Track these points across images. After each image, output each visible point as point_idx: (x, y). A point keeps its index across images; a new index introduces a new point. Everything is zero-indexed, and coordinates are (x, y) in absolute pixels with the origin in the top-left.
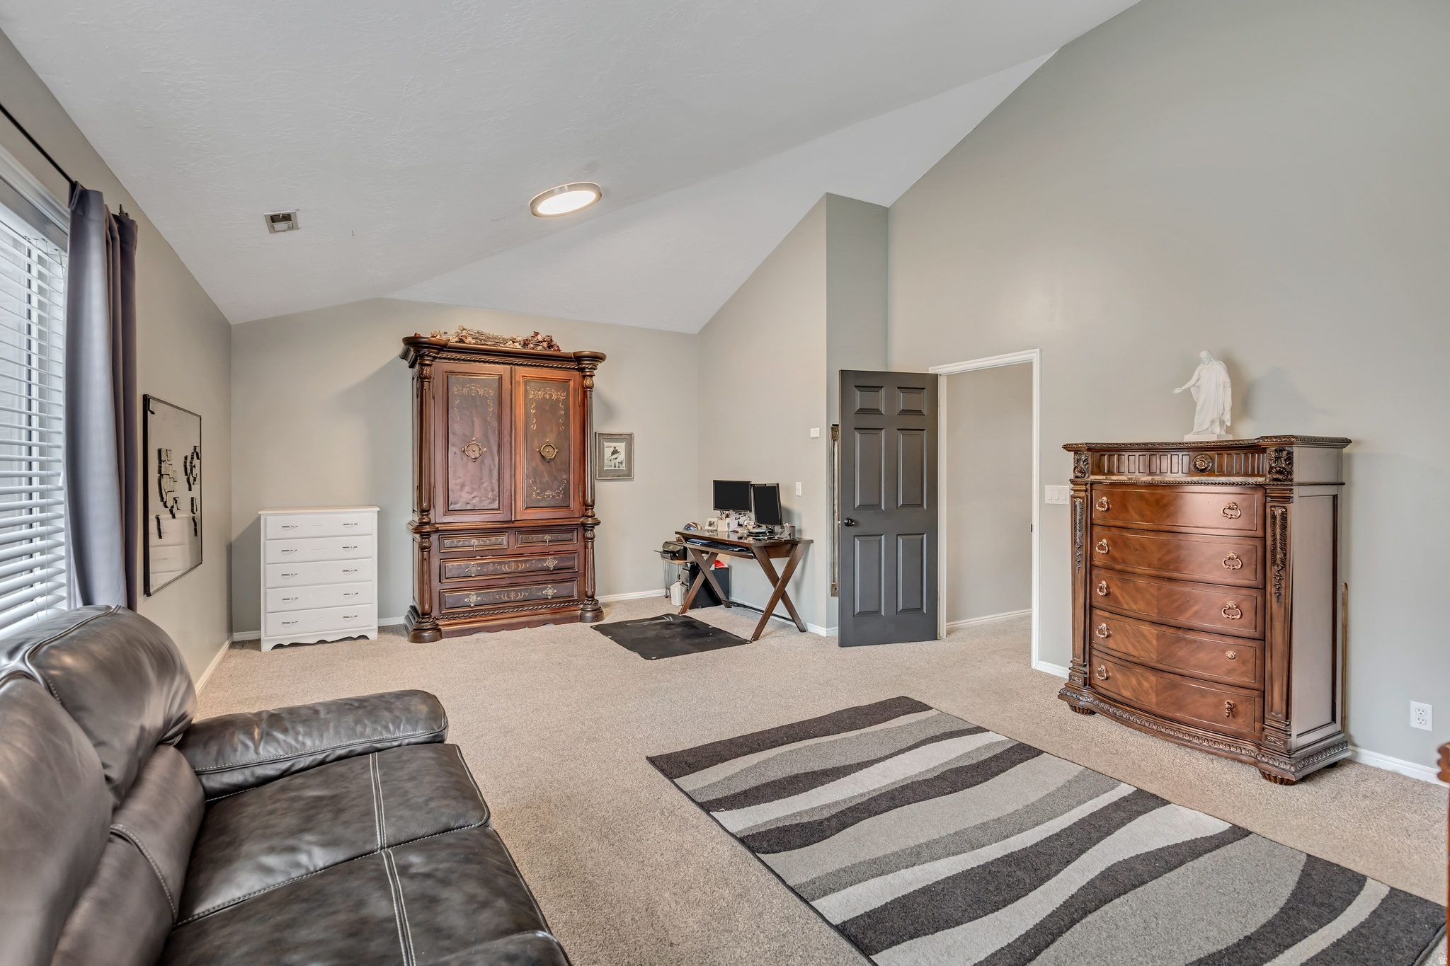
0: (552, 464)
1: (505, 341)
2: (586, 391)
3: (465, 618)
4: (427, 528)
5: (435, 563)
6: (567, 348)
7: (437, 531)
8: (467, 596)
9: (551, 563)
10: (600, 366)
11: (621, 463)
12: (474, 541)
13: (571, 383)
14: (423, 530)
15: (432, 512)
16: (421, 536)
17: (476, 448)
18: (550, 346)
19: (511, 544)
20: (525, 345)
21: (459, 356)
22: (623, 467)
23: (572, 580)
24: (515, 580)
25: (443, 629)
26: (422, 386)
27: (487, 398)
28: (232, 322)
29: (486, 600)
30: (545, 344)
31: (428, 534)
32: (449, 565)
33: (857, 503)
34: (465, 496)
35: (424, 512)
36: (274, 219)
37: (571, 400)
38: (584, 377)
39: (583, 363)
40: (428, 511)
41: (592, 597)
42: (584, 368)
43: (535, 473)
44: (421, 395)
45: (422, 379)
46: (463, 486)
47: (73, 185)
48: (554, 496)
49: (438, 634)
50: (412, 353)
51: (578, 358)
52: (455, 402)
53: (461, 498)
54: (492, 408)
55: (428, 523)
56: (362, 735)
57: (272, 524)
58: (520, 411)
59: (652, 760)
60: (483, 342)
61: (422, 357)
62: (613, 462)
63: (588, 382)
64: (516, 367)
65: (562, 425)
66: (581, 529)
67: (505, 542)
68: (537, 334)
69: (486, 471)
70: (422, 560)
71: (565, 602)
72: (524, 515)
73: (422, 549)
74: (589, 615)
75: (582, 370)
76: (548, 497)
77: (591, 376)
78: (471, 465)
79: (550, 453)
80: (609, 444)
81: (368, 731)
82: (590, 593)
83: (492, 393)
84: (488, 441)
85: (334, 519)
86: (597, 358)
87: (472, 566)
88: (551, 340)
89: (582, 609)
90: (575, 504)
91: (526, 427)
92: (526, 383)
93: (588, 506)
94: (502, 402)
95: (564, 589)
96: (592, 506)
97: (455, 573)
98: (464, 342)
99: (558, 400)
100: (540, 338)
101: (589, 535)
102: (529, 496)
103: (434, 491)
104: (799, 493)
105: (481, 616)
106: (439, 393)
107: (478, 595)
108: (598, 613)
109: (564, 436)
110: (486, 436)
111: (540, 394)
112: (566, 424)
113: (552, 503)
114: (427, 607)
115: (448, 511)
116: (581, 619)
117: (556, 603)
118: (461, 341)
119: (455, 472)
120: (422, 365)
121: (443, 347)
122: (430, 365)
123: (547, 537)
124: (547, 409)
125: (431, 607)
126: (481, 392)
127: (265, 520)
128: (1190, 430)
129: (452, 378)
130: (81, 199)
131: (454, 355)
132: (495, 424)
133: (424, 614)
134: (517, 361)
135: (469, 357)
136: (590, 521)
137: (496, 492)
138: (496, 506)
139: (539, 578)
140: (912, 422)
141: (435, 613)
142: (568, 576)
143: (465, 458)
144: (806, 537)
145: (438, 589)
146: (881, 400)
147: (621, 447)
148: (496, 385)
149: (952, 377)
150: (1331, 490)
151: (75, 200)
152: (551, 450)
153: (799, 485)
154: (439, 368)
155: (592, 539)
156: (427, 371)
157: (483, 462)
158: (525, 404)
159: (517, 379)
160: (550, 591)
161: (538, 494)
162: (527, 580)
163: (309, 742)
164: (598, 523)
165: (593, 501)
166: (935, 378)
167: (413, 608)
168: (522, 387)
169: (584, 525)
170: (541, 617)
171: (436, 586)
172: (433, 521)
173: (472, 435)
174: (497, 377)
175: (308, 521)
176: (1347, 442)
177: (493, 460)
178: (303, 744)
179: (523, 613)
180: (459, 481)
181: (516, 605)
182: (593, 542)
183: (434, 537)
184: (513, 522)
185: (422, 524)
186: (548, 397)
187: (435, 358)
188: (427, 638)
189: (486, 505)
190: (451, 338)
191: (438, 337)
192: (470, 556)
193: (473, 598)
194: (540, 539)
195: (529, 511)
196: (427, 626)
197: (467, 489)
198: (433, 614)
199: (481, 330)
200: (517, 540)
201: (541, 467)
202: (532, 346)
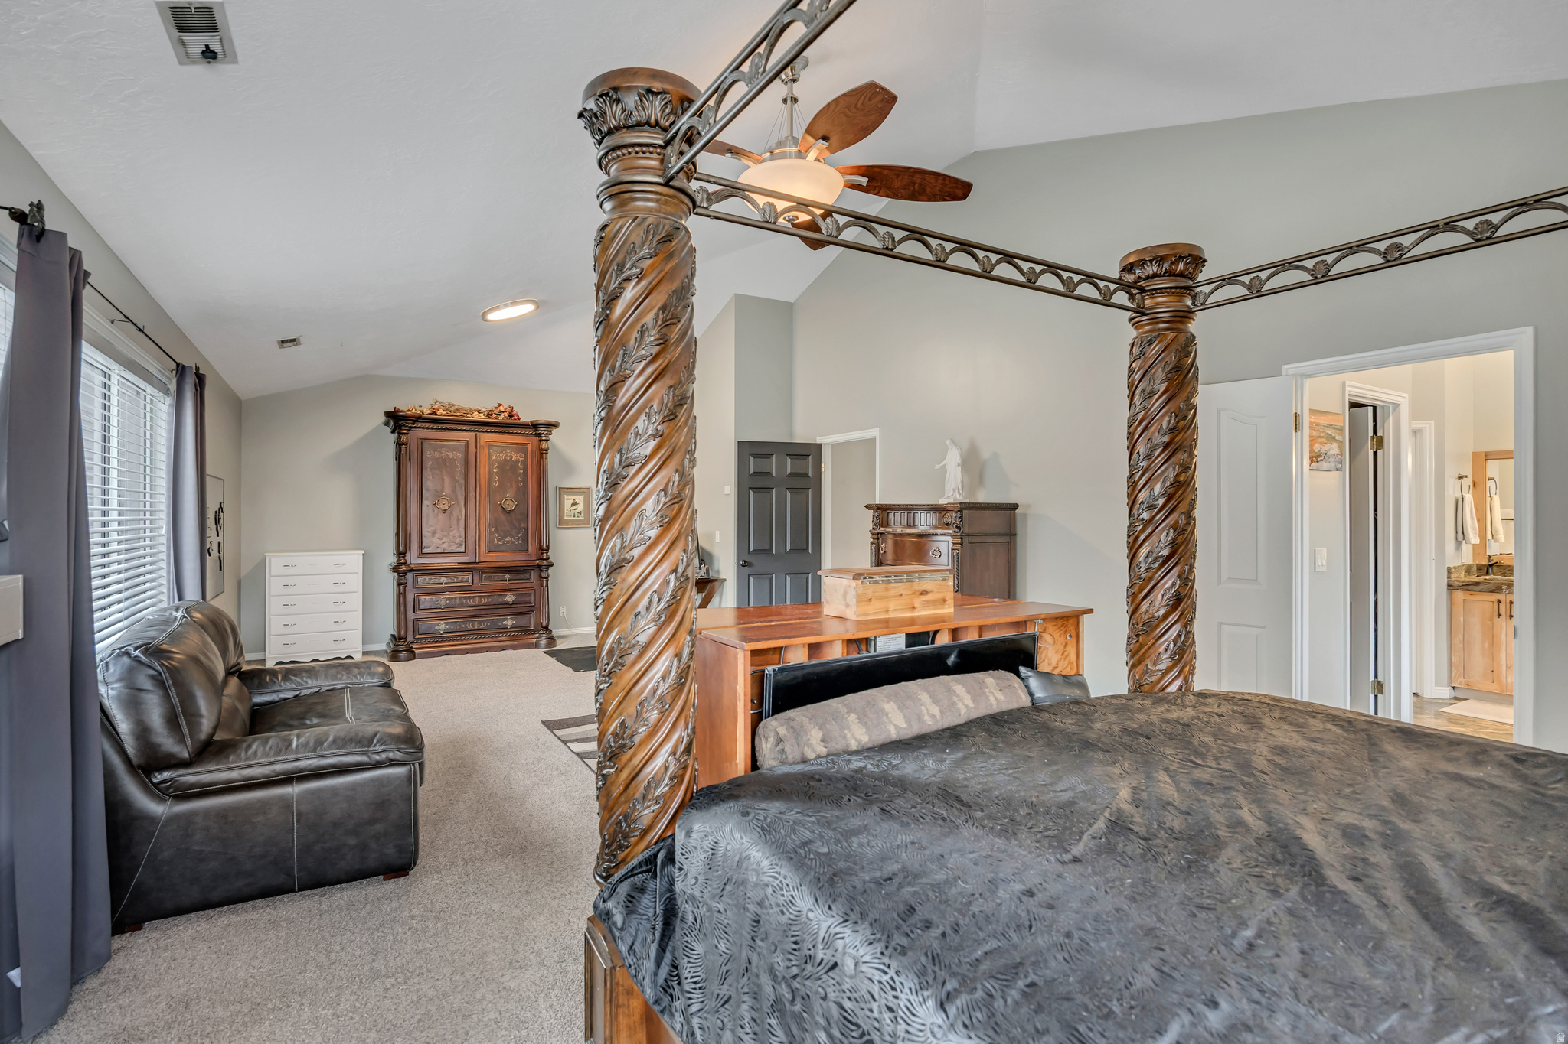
0: (512, 514)
1: (472, 411)
2: (542, 452)
3: (436, 642)
4: (404, 568)
5: (410, 597)
6: (525, 417)
7: (412, 570)
8: (437, 625)
9: (510, 598)
10: (555, 431)
11: (580, 513)
12: (443, 579)
13: (529, 446)
14: (401, 570)
15: (408, 554)
16: (399, 574)
17: (445, 502)
18: (511, 416)
19: (475, 582)
20: (489, 415)
21: (431, 425)
22: (582, 517)
23: (529, 613)
24: (479, 612)
25: (416, 651)
26: (400, 451)
27: (455, 460)
28: (243, 398)
29: (452, 628)
30: (506, 414)
31: (405, 573)
32: (422, 599)
33: (751, 549)
34: (436, 541)
35: (401, 554)
36: (283, 342)
37: (529, 461)
38: (541, 441)
39: (539, 430)
40: (405, 553)
41: (547, 627)
42: (540, 434)
43: (495, 524)
44: (399, 458)
45: (399, 444)
46: (434, 533)
47: (178, 365)
48: (513, 542)
49: (412, 655)
50: (392, 423)
51: (535, 426)
52: (428, 464)
53: (432, 543)
54: (460, 469)
55: (404, 564)
56: (341, 679)
57: (276, 564)
58: (484, 471)
59: (543, 723)
60: (452, 413)
61: (400, 427)
62: (573, 512)
63: (544, 445)
64: (481, 434)
65: (521, 481)
66: (537, 570)
67: (470, 580)
68: (500, 405)
69: (454, 522)
70: (399, 594)
71: (522, 631)
72: (488, 558)
73: (399, 585)
74: (543, 642)
75: (539, 435)
76: (508, 542)
77: (547, 441)
78: (441, 516)
79: (511, 505)
80: (569, 497)
81: (344, 677)
82: (544, 624)
83: (460, 456)
84: (456, 496)
85: (325, 560)
86: (551, 426)
87: (442, 599)
88: (512, 411)
89: (537, 638)
90: (532, 548)
91: (490, 483)
92: (489, 447)
93: (544, 550)
94: (469, 464)
95: (522, 620)
96: (547, 550)
97: (427, 605)
98: (436, 414)
99: (517, 461)
100: (502, 409)
101: (544, 574)
102: (491, 541)
103: (410, 537)
104: (718, 540)
105: (449, 641)
106: (415, 456)
107: (446, 624)
108: (551, 641)
109: (522, 492)
110: (454, 491)
111: (502, 457)
112: (525, 481)
113: (512, 548)
114: (403, 633)
115: (421, 554)
116: (537, 646)
117: (515, 632)
118: (434, 413)
119: (427, 522)
120: (400, 434)
121: (418, 419)
122: (407, 434)
123: (507, 576)
124: (506, 469)
125: (406, 633)
126: (450, 455)
127: (270, 560)
128: (942, 495)
129: (426, 444)
130: (181, 370)
131: (427, 425)
132: (463, 482)
133: (400, 639)
134: (481, 428)
135: (440, 426)
136: (545, 563)
137: (463, 539)
138: (462, 550)
139: (500, 611)
140: (799, 483)
141: (410, 638)
142: (526, 609)
143: (436, 510)
144: (722, 576)
145: (413, 618)
146: (773, 465)
147: (580, 499)
148: (463, 449)
149: (834, 446)
150: (1006, 539)
151: (179, 373)
152: (511, 503)
153: (718, 533)
154: (416, 435)
155: (547, 578)
156: (404, 438)
157: (451, 513)
158: (489, 464)
159: (482, 443)
160: (509, 622)
161: (499, 540)
162: (489, 612)
163: (309, 681)
164: (552, 565)
165: (548, 547)
166: (818, 447)
167: (393, 636)
168: (486, 451)
169: (539, 566)
170: (501, 644)
171: (411, 615)
172: (408, 562)
173: (442, 491)
174: (464, 443)
175: (305, 561)
176: (1015, 507)
177: (460, 511)
178: (306, 682)
179: (485, 640)
180: (430, 529)
181: (480, 634)
182: (547, 581)
183: (409, 576)
184: (477, 563)
185: (400, 564)
186: (508, 458)
187: (411, 427)
188: (402, 658)
189: (454, 549)
190: (425, 410)
191: (413, 411)
192: (440, 591)
193: (442, 627)
194: (501, 578)
195: (491, 554)
196: (403, 648)
197: (437, 535)
198: (409, 639)
199: (452, 402)
200: (481, 579)
201: (503, 517)
202: (495, 415)
